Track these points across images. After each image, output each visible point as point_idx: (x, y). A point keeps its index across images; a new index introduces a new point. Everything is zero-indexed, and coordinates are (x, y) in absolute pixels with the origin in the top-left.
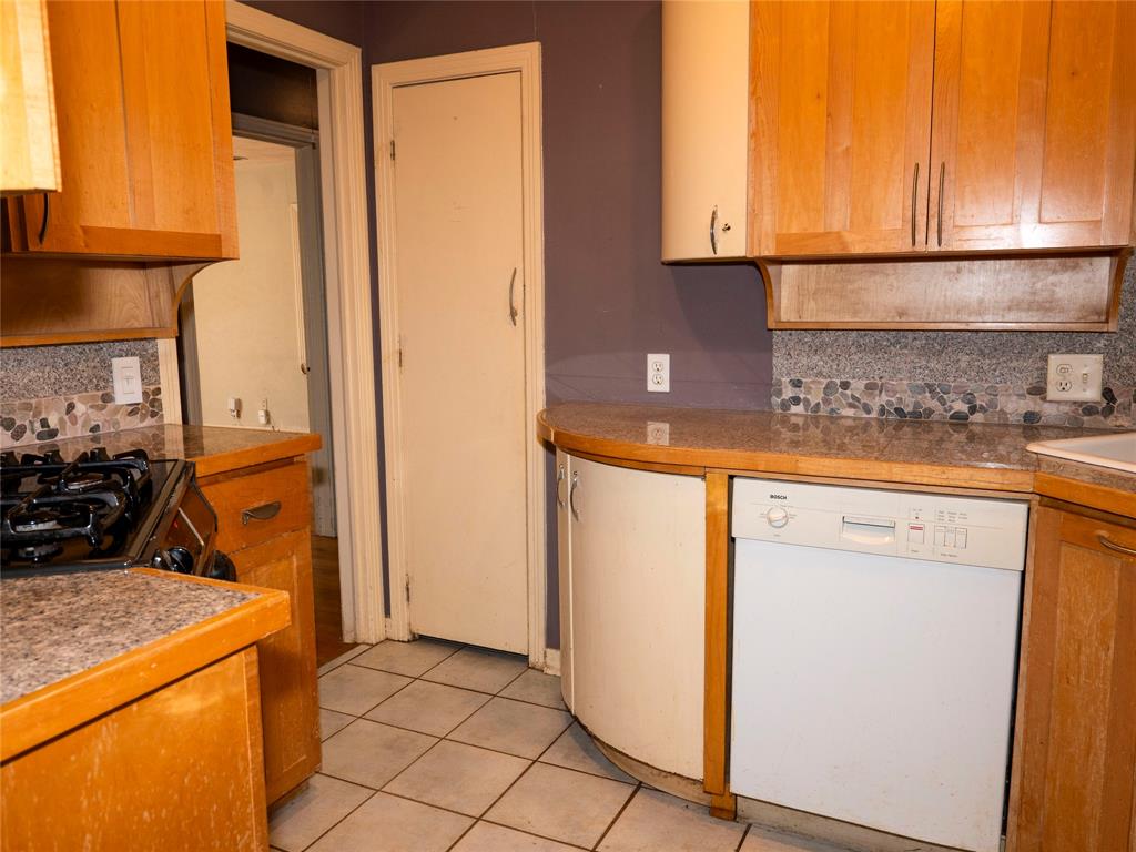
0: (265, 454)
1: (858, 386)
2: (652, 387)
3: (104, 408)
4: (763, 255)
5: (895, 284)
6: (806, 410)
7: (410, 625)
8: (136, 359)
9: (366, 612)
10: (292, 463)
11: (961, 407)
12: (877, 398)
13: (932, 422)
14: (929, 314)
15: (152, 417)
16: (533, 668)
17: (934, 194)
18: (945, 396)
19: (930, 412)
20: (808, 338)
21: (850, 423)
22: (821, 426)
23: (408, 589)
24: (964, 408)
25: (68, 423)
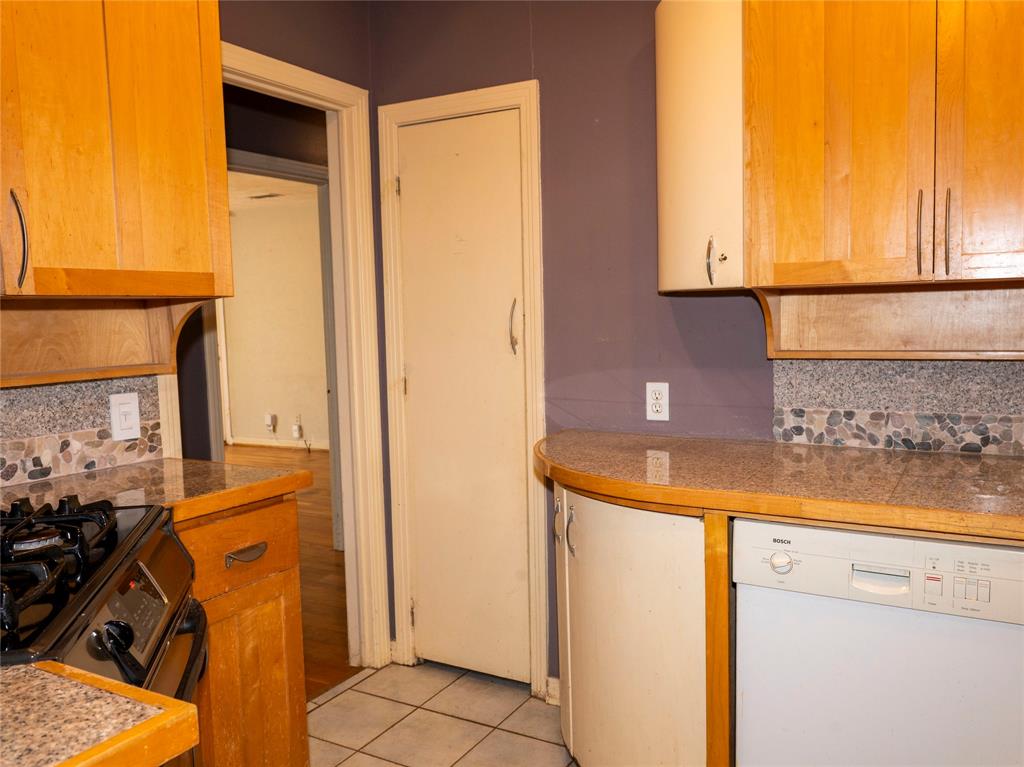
0: (250, 494)
1: (862, 418)
2: (651, 416)
3: (100, 445)
4: (760, 285)
5: (899, 312)
6: (810, 441)
7: (414, 649)
8: (134, 396)
9: (372, 636)
10: (282, 501)
11: (973, 438)
12: (883, 429)
13: (943, 453)
14: (935, 342)
15: (151, 451)
16: (535, 697)
17: (940, 221)
18: (956, 427)
19: (940, 443)
20: (810, 366)
21: (856, 454)
22: (825, 456)
23: (412, 613)
24: (977, 439)
25: (62, 461)
